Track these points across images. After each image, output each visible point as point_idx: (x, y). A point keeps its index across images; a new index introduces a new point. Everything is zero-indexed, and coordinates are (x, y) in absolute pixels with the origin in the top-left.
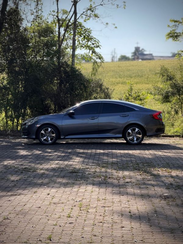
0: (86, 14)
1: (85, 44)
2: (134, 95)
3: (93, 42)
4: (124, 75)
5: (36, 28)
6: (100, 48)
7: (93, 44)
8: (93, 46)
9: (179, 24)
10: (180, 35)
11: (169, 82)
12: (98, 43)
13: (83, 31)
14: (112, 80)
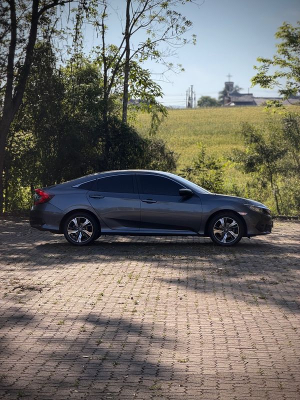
0: (142, 52)
1: (141, 91)
2: (207, 162)
3: (152, 88)
4: (201, 132)
5: (75, 71)
6: (162, 97)
7: (152, 91)
8: (152, 94)
9: (269, 66)
10: (270, 80)
11: (254, 145)
12: (159, 90)
13: (138, 73)
14: (183, 138)
